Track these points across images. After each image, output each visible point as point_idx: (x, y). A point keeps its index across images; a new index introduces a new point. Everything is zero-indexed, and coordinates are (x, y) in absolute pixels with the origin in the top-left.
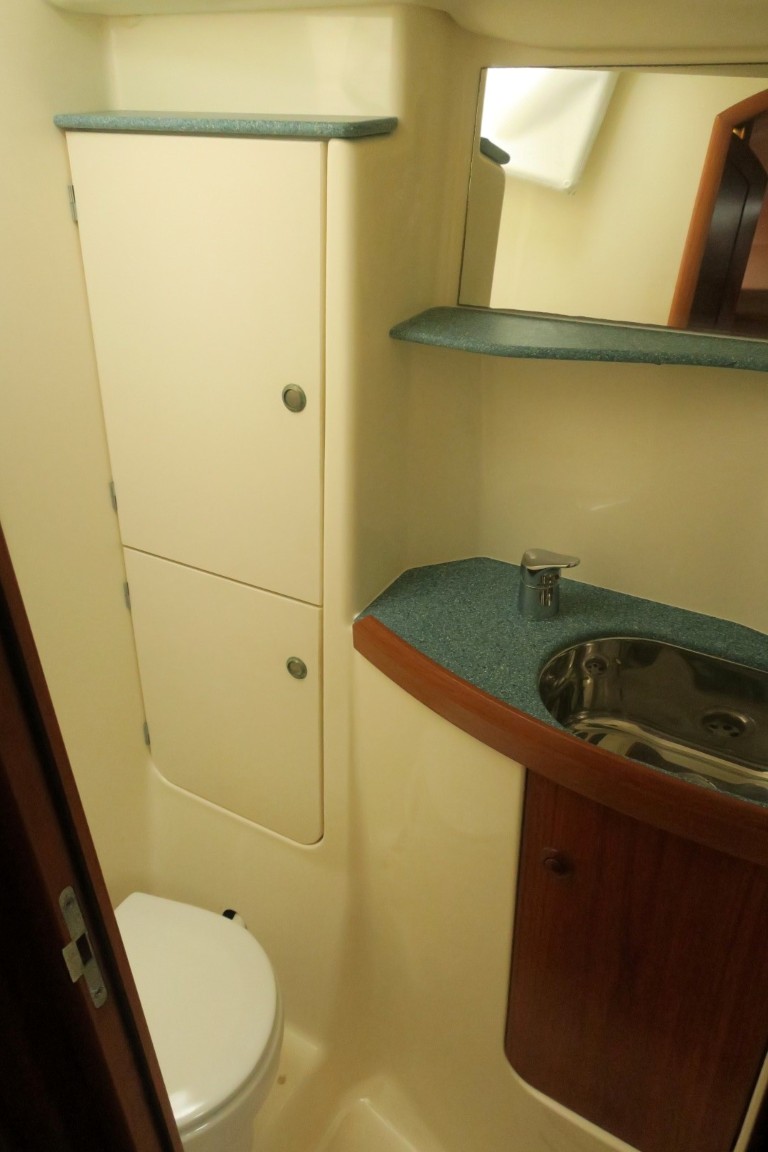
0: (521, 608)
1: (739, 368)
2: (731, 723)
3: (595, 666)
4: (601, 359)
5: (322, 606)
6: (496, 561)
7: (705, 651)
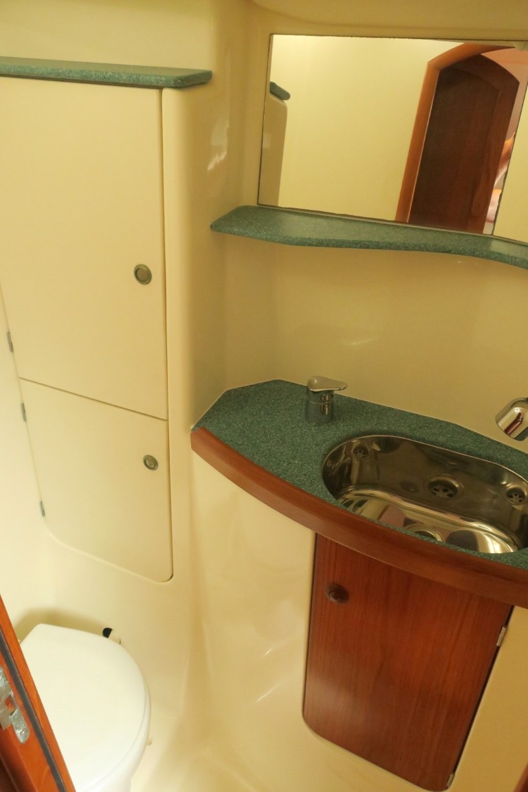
0: (307, 417)
1: (453, 253)
2: (448, 487)
3: (360, 452)
4: (361, 247)
5: (168, 420)
6: (287, 382)
7: (432, 443)
